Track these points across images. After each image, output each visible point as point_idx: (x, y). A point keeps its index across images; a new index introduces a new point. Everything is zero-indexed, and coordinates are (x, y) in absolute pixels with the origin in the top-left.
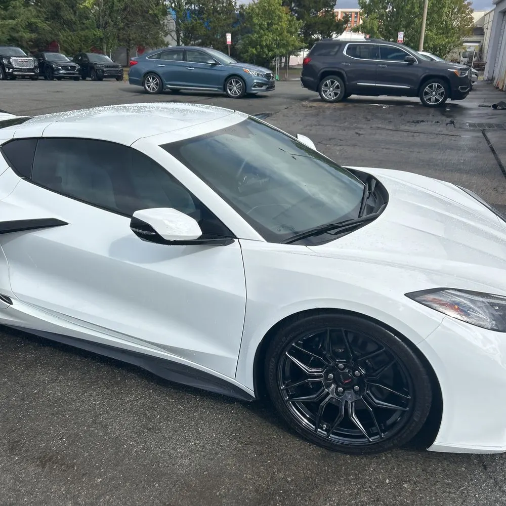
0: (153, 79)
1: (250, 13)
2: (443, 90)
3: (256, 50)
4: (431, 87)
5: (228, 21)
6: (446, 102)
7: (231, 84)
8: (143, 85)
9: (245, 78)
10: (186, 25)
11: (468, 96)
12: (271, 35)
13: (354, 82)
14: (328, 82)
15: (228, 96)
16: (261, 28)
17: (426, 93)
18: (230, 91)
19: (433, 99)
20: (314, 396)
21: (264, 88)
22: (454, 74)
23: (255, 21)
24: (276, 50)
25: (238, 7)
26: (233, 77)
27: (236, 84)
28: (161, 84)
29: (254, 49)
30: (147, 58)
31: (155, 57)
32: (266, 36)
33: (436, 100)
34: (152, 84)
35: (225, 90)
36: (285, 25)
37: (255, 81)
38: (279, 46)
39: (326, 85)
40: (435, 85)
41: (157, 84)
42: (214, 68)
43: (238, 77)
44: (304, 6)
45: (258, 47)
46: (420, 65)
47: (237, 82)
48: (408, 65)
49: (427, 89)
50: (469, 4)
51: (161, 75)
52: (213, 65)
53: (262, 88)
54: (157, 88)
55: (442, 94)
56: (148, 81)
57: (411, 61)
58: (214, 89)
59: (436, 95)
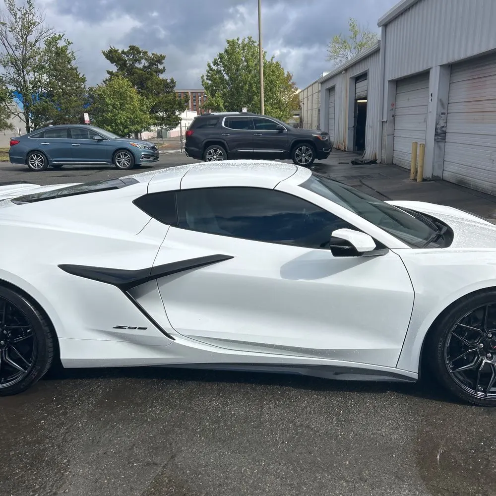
0: (38, 156)
1: (101, 94)
2: (311, 152)
3: (112, 128)
4: (300, 150)
5: (79, 102)
6: (314, 162)
7: (119, 157)
8: (27, 163)
9: (133, 151)
10: (36, 107)
11: (329, 156)
12: (124, 113)
13: (234, 150)
14: (212, 151)
15: (117, 168)
16: (114, 107)
17: (297, 156)
18: (119, 164)
19: (304, 160)
20: (473, 364)
21: (151, 159)
22: (317, 138)
23: (108, 101)
24: (131, 127)
25: (87, 89)
26: (122, 150)
27: (125, 157)
28: (46, 161)
29: (110, 127)
30: (29, 137)
31: (38, 136)
32: (120, 115)
33: (306, 161)
34: (36, 162)
35: (114, 163)
36: (137, 104)
37: (143, 153)
38: (133, 123)
39: (210, 154)
40: (304, 148)
41: (42, 161)
42: (101, 143)
43: (125, 150)
44: (147, 88)
45: (113, 124)
46: (289, 132)
47: (125, 155)
48: (279, 132)
49: (297, 152)
50: (294, 84)
51: (46, 153)
52: (99, 140)
53: (150, 159)
54: (42, 165)
55: (310, 156)
56: (32, 159)
57: (281, 129)
58: (103, 163)
59: (305, 156)
